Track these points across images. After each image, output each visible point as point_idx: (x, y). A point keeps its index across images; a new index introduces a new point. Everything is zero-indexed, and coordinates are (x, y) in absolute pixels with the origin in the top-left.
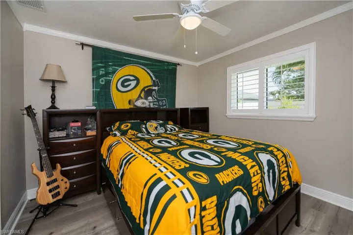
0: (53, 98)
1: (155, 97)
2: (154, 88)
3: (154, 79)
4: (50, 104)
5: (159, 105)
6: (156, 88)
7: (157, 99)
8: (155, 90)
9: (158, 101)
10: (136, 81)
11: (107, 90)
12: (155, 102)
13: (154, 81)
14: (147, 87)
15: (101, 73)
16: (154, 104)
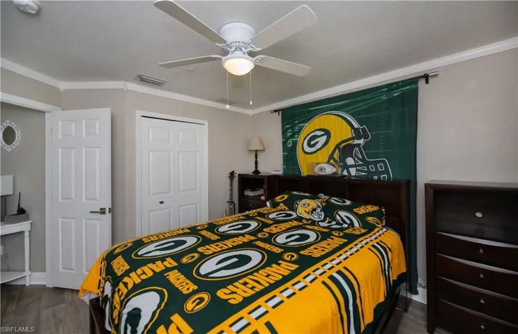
0: (256, 163)
1: (358, 158)
2: (356, 142)
3: (356, 126)
4: (254, 169)
5: (368, 171)
6: (361, 141)
7: (363, 160)
8: (360, 144)
9: (367, 164)
10: (326, 136)
11: (294, 153)
12: (360, 165)
13: (356, 130)
14: (344, 141)
15: (289, 134)
16: (357, 170)
